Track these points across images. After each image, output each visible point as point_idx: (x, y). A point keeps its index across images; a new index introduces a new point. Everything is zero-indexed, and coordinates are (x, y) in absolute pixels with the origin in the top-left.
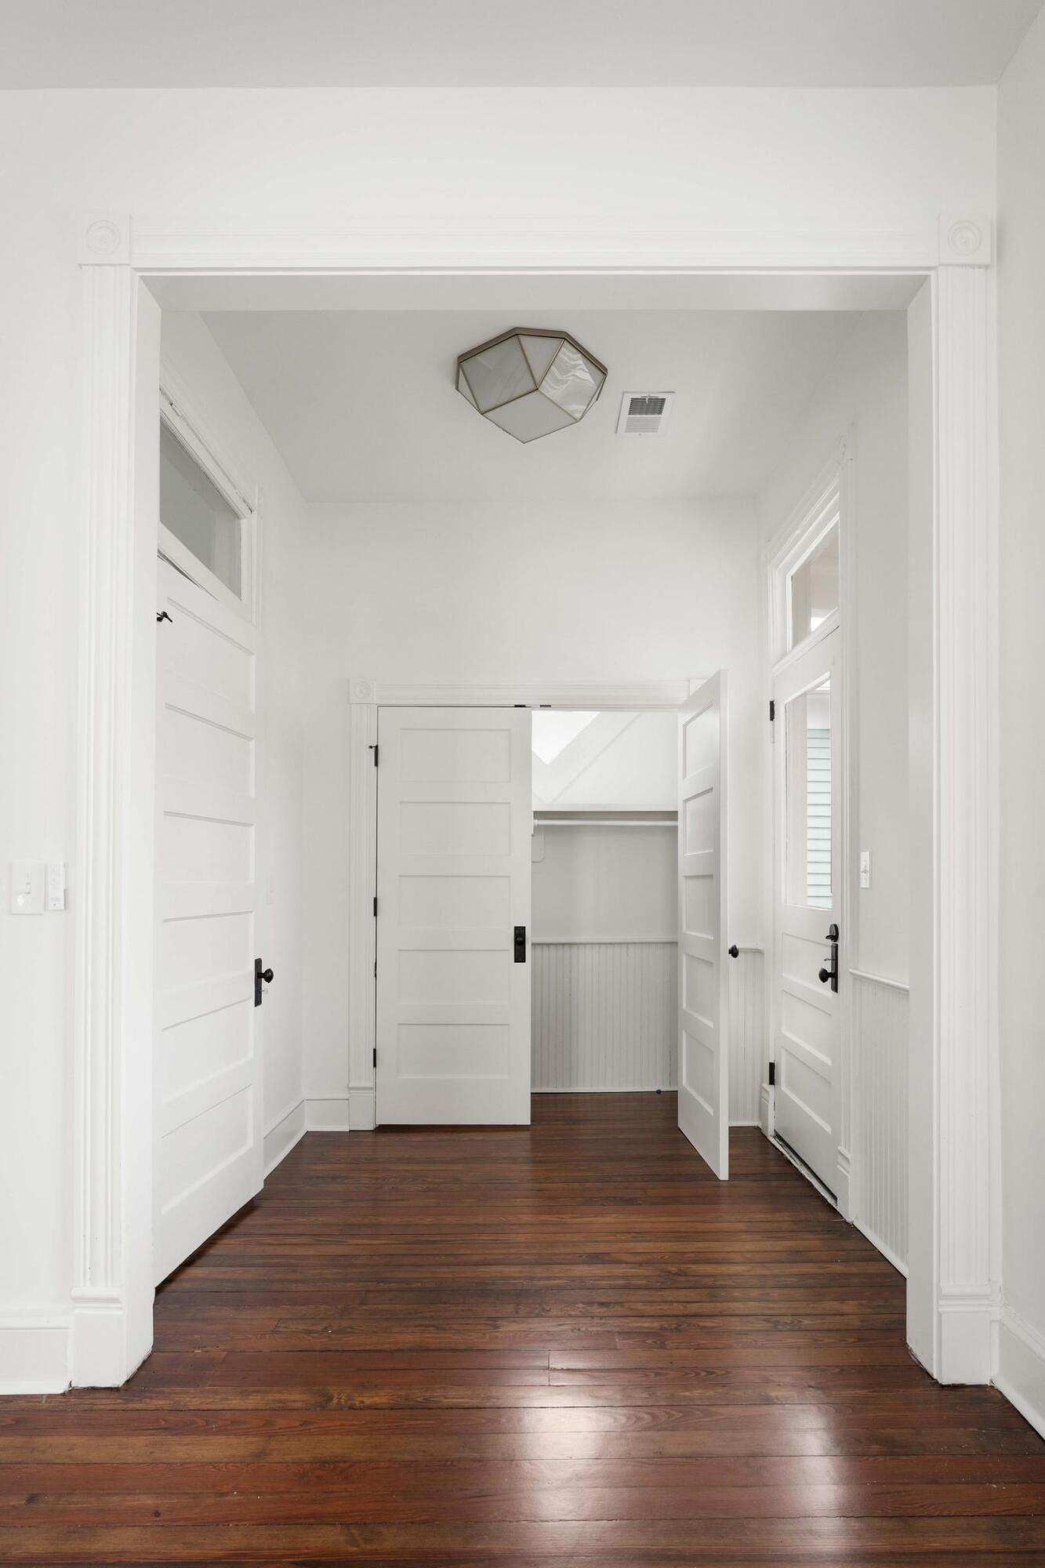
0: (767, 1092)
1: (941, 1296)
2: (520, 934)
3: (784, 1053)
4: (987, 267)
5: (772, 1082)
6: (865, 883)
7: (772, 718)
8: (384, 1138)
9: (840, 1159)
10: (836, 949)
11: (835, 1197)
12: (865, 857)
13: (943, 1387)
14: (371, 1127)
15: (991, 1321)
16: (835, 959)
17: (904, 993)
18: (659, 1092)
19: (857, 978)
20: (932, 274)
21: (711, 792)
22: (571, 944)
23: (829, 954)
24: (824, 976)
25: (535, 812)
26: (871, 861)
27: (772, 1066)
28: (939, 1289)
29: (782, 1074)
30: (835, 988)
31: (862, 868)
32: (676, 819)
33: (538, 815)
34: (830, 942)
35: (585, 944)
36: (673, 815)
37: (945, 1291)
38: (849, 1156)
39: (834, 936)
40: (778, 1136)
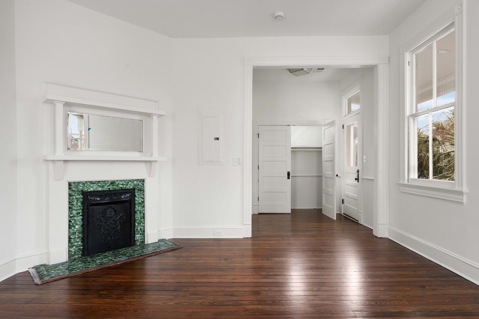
0: (342, 205)
1: (379, 224)
2: (289, 174)
3: (346, 197)
4: (387, 64)
5: (343, 203)
6: (365, 161)
7: (343, 128)
8: (260, 216)
9: (359, 213)
10: (358, 174)
11: (358, 221)
12: (365, 157)
13: (379, 238)
14: (258, 213)
15: (387, 228)
16: (358, 176)
17: (373, 180)
18: (315, 209)
19: (363, 179)
20: (378, 65)
21: (332, 144)
22: (295, 176)
23: (357, 175)
24: (356, 179)
25: (291, 148)
26: (366, 158)
27: (343, 200)
28: (379, 223)
29: (345, 201)
30: (358, 182)
31: (364, 158)
32: (322, 149)
33: (292, 148)
34: (357, 173)
35: (298, 176)
36: (321, 148)
37: (380, 223)
38: (361, 212)
39: (358, 172)
40: (344, 214)
